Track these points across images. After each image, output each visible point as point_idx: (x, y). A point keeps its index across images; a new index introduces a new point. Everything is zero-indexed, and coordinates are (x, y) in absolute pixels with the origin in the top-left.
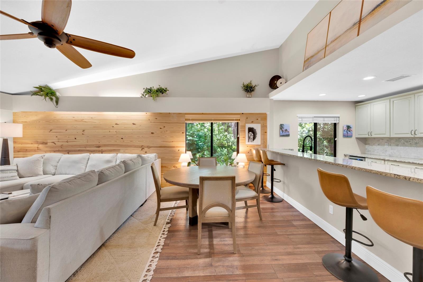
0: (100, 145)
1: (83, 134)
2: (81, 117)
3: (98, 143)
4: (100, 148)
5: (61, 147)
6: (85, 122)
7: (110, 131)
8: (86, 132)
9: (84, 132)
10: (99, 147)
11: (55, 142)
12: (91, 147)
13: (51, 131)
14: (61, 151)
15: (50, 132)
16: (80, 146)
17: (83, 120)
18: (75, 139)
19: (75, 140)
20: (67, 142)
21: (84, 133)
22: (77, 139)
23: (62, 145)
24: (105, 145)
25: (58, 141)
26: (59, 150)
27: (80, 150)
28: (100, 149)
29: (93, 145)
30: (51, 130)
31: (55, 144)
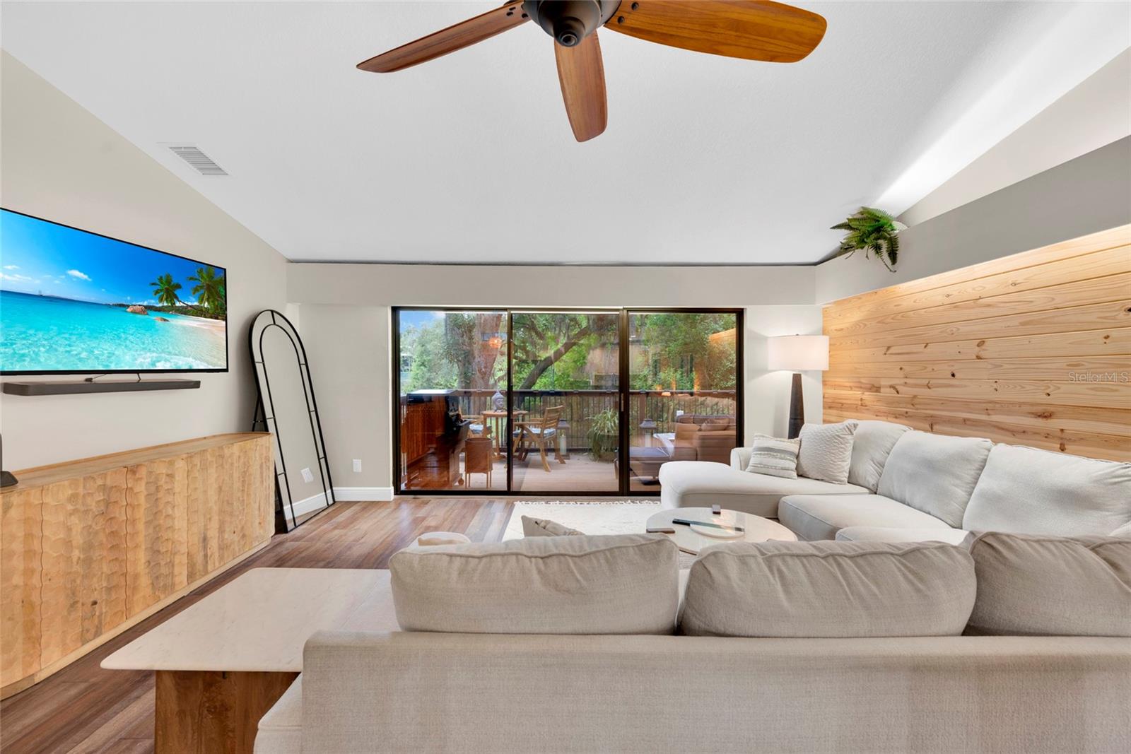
0: (1052, 409)
1: (978, 358)
2: (974, 289)
3: (1041, 397)
4: (1050, 421)
5: (913, 405)
6: (989, 306)
7: (1107, 337)
8: (991, 349)
9: (983, 347)
10: (1046, 416)
11: (897, 387)
12: (1009, 413)
13: (889, 352)
14: (911, 417)
15: (885, 354)
16: (967, 404)
17: (980, 298)
18: (953, 375)
19: (953, 381)
20: (929, 388)
21: (982, 354)
22: (957, 375)
23: (915, 397)
24: (1079, 411)
25: (905, 383)
26: (907, 413)
27: (969, 420)
28: (1055, 424)
29: (1020, 404)
30: (889, 348)
31: (898, 392)
